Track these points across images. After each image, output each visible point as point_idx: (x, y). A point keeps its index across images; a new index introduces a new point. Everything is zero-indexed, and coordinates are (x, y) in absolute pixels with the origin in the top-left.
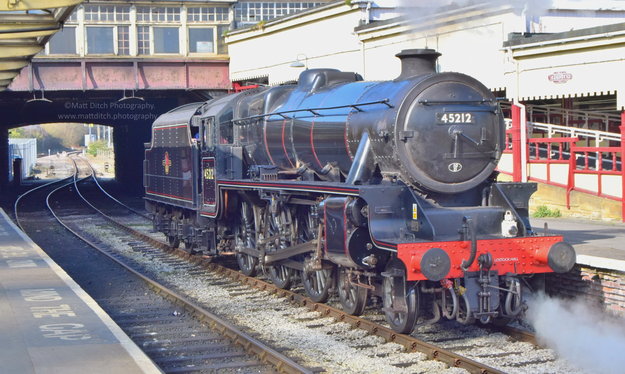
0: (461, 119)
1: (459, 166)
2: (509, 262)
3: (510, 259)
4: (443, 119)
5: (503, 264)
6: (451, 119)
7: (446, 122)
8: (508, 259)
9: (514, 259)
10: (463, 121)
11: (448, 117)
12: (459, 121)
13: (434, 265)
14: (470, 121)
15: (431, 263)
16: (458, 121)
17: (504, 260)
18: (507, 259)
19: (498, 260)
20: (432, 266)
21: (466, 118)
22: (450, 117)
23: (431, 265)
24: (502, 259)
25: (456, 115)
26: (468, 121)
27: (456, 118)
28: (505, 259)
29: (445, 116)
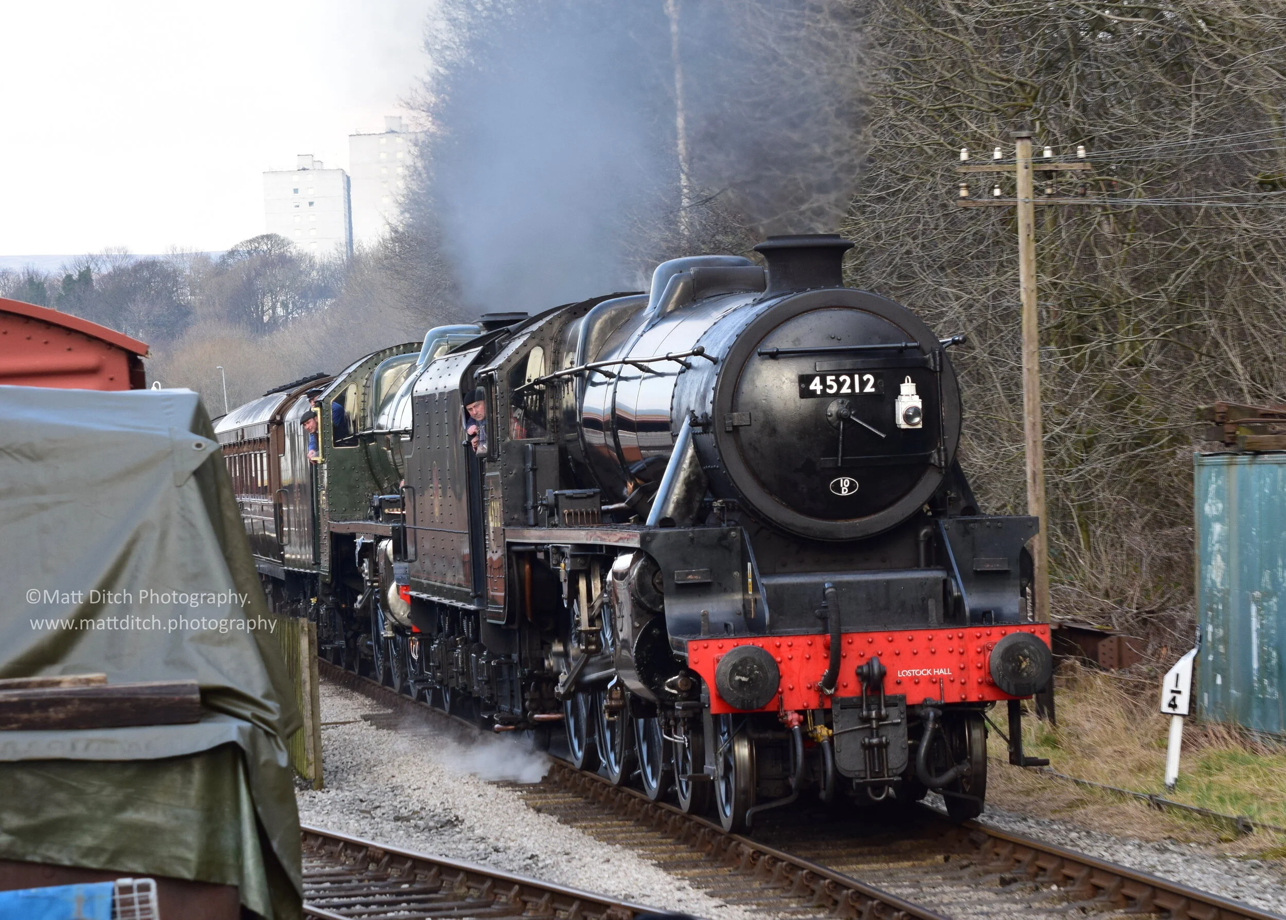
0: (852, 386)
1: (851, 482)
2: (930, 677)
3: (932, 672)
4: (812, 387)
5: (916, 681)
6: (831, 387)
7: (819, 392)
8: (928, 672)
9: (941, 672)
10: (857, 390)
11: (823, 382)
12: (849, 391)
13: (744, 679)
14: (873, 390)
15: (738, 675)
16: (845, 390)
17: (918, 673)
18: (925, 672)
19: (905, 673)
20: (740, 680)
21: (863, 384)
22: (829, 383)
23: (737, 678)
24: (915, 671)
25: (841, 379)
26: (869, 389)
27: (840, 385)
28: (922, 672)
29: (817, 380)
